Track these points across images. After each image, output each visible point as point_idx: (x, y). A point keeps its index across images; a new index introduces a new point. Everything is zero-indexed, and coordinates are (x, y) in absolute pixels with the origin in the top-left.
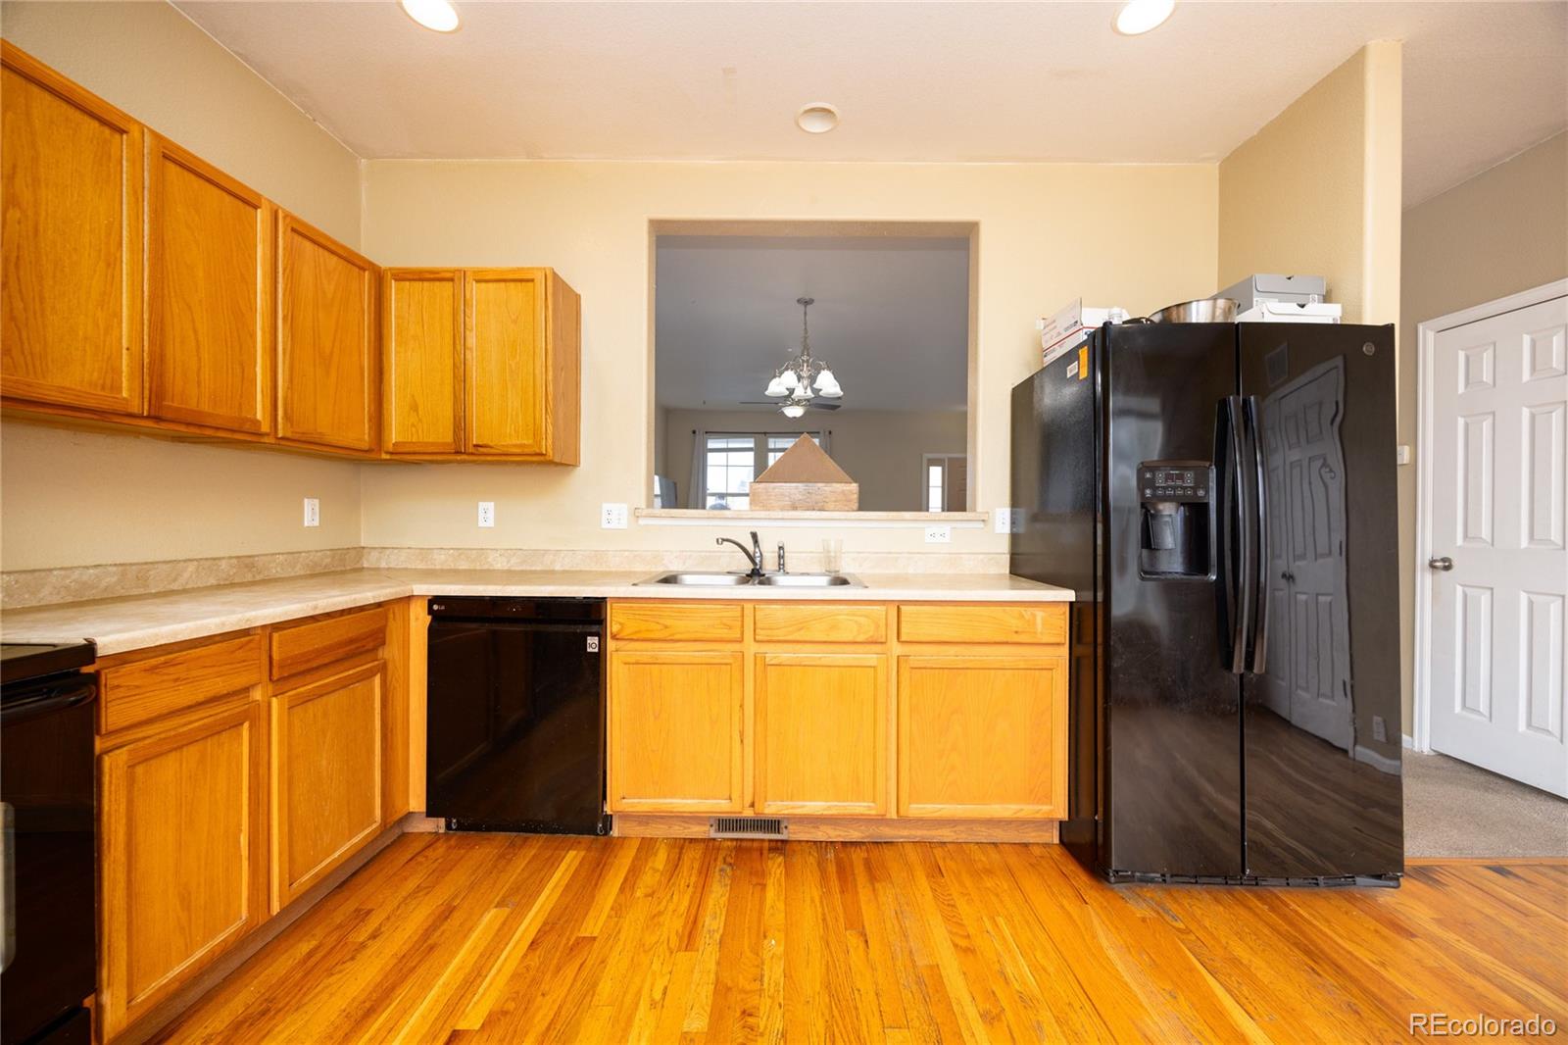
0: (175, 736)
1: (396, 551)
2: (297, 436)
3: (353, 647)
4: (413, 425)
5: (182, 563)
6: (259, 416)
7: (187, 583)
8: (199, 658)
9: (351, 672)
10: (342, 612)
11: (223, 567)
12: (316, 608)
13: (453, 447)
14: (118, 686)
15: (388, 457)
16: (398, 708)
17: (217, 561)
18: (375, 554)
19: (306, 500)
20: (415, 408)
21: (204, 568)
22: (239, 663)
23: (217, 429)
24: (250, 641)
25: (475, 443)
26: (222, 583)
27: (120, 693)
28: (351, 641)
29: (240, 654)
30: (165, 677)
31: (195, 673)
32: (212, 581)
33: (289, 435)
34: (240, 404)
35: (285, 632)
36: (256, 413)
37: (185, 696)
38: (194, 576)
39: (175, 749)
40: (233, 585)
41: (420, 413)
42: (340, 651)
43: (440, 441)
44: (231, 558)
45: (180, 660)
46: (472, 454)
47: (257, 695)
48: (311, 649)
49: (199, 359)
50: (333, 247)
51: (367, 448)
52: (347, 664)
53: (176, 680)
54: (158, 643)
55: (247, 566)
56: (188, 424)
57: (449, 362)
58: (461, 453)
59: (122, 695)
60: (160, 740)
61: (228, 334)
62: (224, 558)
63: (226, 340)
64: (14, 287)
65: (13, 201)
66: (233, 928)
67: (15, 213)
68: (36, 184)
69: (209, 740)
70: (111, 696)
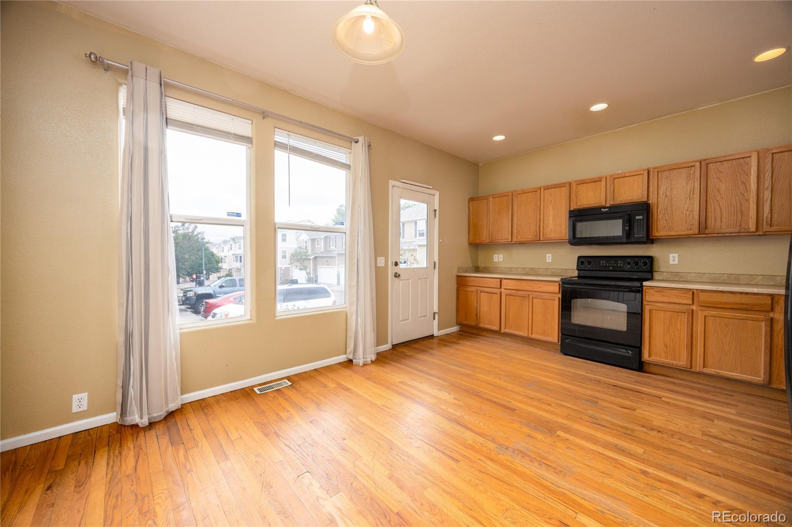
2: (774, 230)
3: (744, 306)
6: (750, 227)
9: (742, 315)
10: (741, 293)
22: (684, 297)
23: (731, 233)
24: (688, 292)
27: (649, 294)
28: (742, 304)
29: (684, 295)
30: (661, 294)
33: (769, 230)
34: (740, 224)
35: (706, 293)
36: (749, 225)
37: (666, 300)
39: (663, 311)
47: (694, 307)
52: (743, 312)
61: (735, 203)
64: (666, 213)
65: (666, 196)
66: (681, 363)
67: (666, 199)
68: (671, 190)
69: (674, 313)
70: (647, 294)
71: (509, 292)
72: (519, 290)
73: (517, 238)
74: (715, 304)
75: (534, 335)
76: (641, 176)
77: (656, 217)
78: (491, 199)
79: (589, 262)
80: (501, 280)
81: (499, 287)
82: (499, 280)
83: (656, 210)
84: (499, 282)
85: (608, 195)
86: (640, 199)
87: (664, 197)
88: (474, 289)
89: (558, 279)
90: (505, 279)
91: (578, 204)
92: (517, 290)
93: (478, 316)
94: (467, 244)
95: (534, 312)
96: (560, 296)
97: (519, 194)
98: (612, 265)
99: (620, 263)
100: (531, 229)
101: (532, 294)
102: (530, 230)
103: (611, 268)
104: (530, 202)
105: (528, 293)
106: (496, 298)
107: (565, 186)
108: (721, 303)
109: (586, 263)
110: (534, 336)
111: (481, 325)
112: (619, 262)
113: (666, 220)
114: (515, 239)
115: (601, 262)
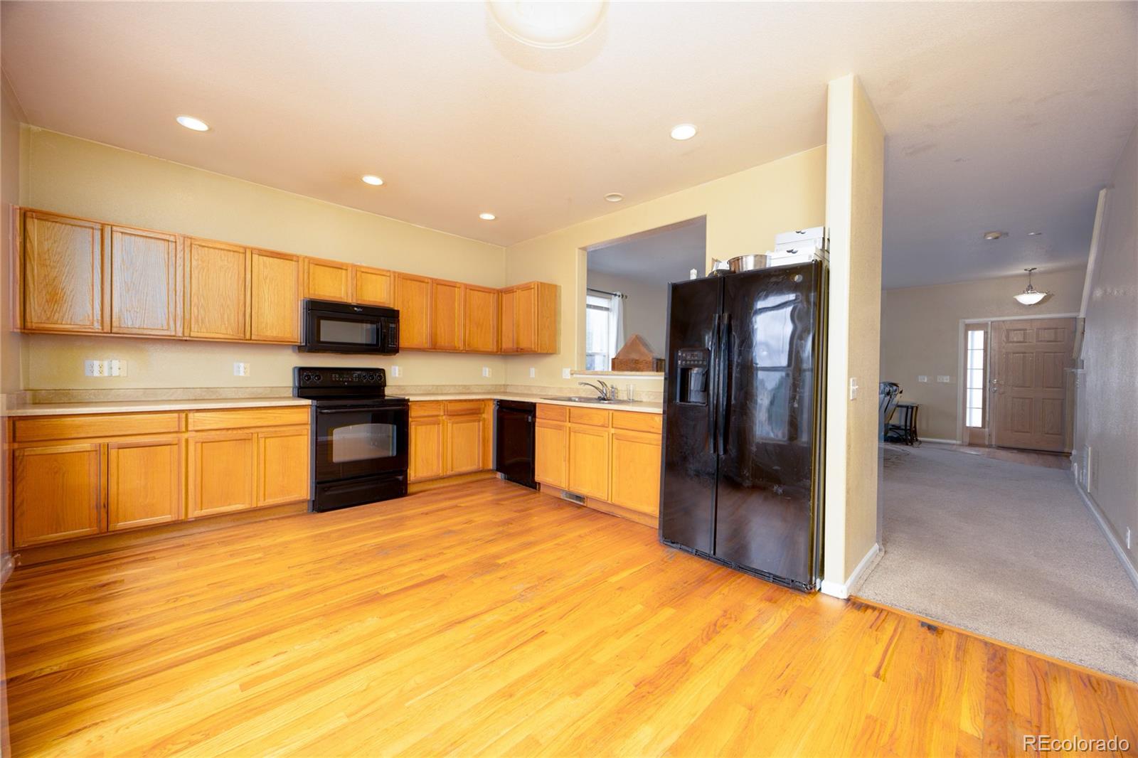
2: (471, 350)
9: (471, 419)
25: (520, 347)
28: (472, 410)
39: (424, 425)
42: (467, 412)
47: (445, 417)
50: (483, 290)
51: (494, 349)
52: (470, 416)
60: (421, 421)
64: (408, 324)
71: (207, 435)
72: (231, 429)
76: (387, 278)
77: (401, 327)
78: (116, 234)
79: (318, 376)
80: (187, 415)
83: (403, 320)
85: (350, 289)
91: (314, 292)
92: (227, 430)
93: (111, 505)
97: (198, 246)
100: (227, 318)
101: (261, 432)
102: (223, 318)
109: (314, 378)
113: (408, 331)
115: (333, 375)
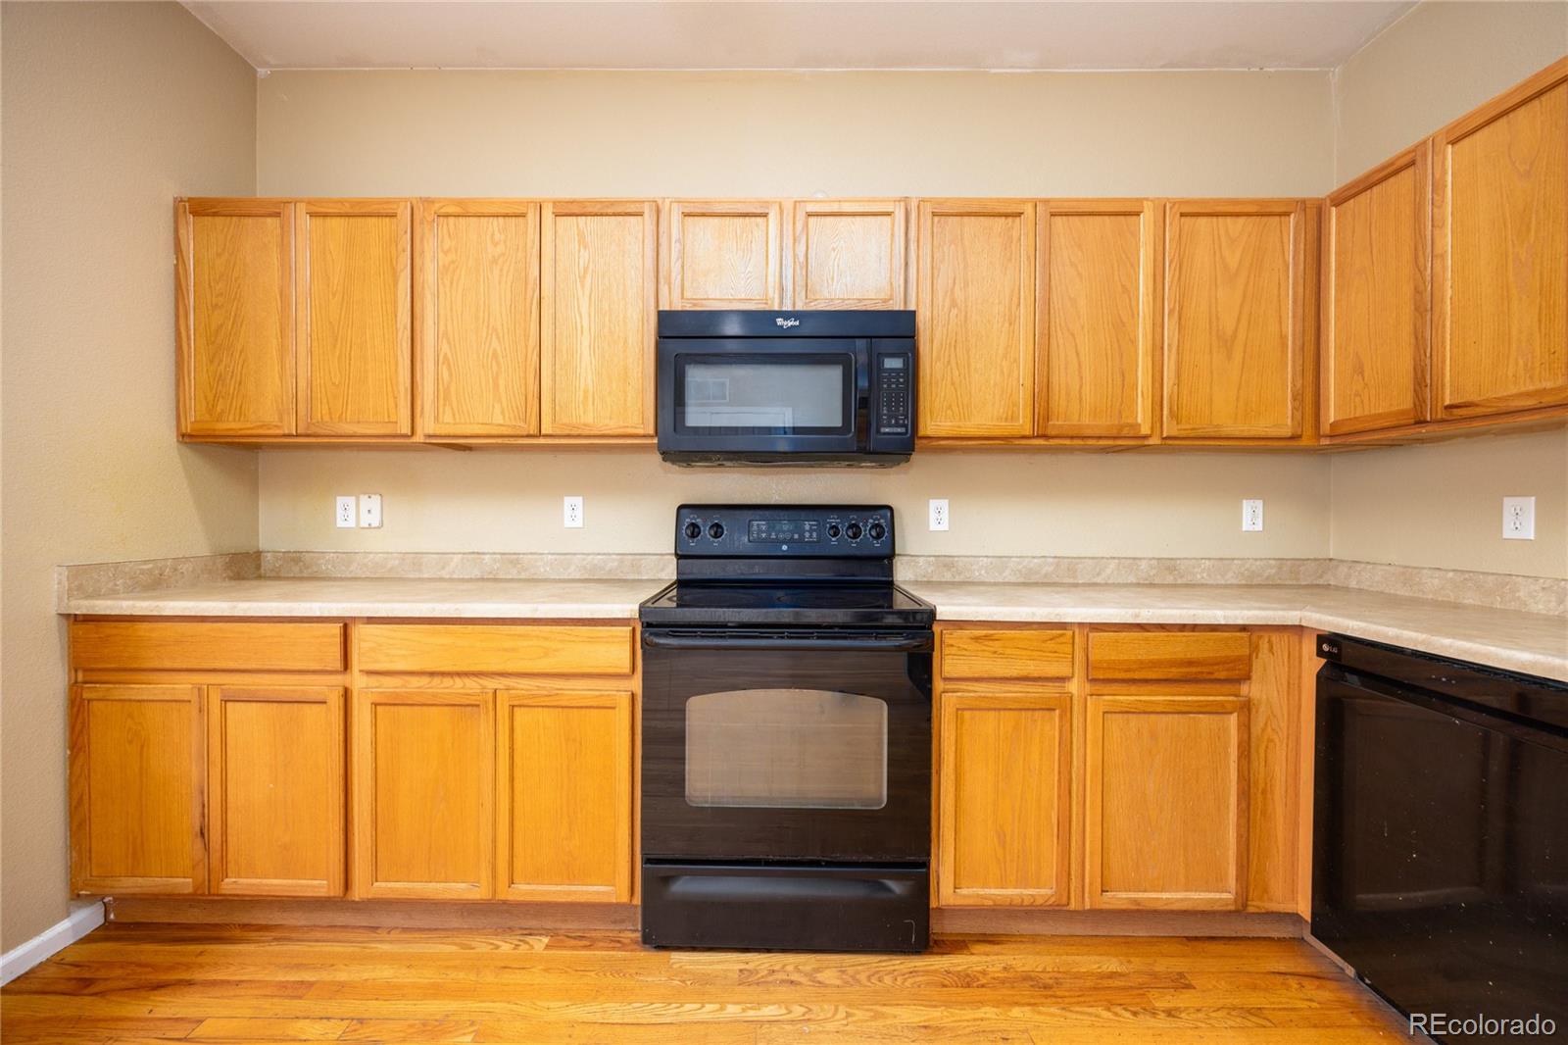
0: (991, 698)
1: (1369, 567)
2: (1184, 434)
3: (1194, 670)
4: (1357, 394)
5: (1105, 560)
6: (1139, 421)
7: (1109, 578)
8: (1014, 639)
9: (1190, 698)
10: (1183, 627)
11: (1142, 567)
12: (1137, 616)
13: (1412, 416)
14: (952, 646)
15: (1327, 442)
16: (1277, 769)
17: (1137, 561)
18: (1343, 569)
19: (1244, 501)
20: (1359, 370)
21: (1124, 567)
22: (1051, 652)
23: (1100, 438)
24: (1061, 635)
25: (1447, 402)
26: (1142, 582)
27: (954, 650)
28: (1190, 663)
29: (1051, 645)
30: (987, 648)
31: (1008, 651)
32: (1132, 579)
33: (1174, 433)
34: (1120, 412)
35: (1106, 634)
36: (1137, 417)
37: (1001, 668)
38: (1115, 572)
39: (995, 709)
40: (1152, 585)
41: (1366, 375)
42: (1173, 670)
43: (1395, 409)
44: (1151, 559)
45: (996, 637)
46: (1443, 421)
47: (1074, 687)
48: (1133, 658)
49: (1081, 378)
50: (1237, 209)
51: (1290, 434)
52: (1188, 688)
53: (995, 652)
54: (978, 619)
55: (1168, 568)
56: (1072, 438)
57: (1407, 290)
58: (1426, 422)
59: (953, 652)
60: (980, 697)
61: (1109, 347)
62: (1144, 558)
63: (1106, 354)
64: (953, 361)
65: (954, 304)
66: (1043, 891)
67: (955, 311)
68: (966, 285)
69: (1023, 713)
70: (946, 651)
71: (390, 684)
72: (443, 674)
73: (437, 419)
74: (1128, 670)
75: (524, 887)
76: (887, 219)
77: (928, 372)
78: (305, 222)
79: (718, 526)
80: (346, 627)
81: (338, 665)
82: (336, 629)
83: (928, 345)
84: (338, 640)
85: (789, 273)
86: (885, 301)
87: (947, 303)
88: (183, 686)
89: (627, 607)
90: (371, 620)
91: (688, 294)
92: (432, 674)
93: (215, 836)
94: (170, 437)
95: (518, 774)
96: (636, 684)
97: (447, 216)
98: (788, 537)
99: (811, 531)
100: (502, 382)
101: (508, 689)
102: (496, 386)
103: (785, 547)
104: (495, 261)
105: (491, 684)
106: (322, 723)
107: (641, 214)
108: (1143, 665)
109: (706, 532)
110: (525, 890)
111: (235, 884)
112: (807, 527)
113: (953, 384)
114: (427, 426)
